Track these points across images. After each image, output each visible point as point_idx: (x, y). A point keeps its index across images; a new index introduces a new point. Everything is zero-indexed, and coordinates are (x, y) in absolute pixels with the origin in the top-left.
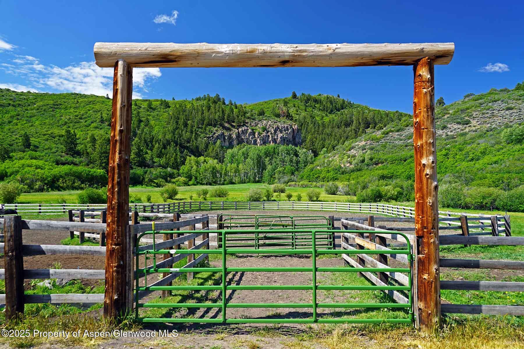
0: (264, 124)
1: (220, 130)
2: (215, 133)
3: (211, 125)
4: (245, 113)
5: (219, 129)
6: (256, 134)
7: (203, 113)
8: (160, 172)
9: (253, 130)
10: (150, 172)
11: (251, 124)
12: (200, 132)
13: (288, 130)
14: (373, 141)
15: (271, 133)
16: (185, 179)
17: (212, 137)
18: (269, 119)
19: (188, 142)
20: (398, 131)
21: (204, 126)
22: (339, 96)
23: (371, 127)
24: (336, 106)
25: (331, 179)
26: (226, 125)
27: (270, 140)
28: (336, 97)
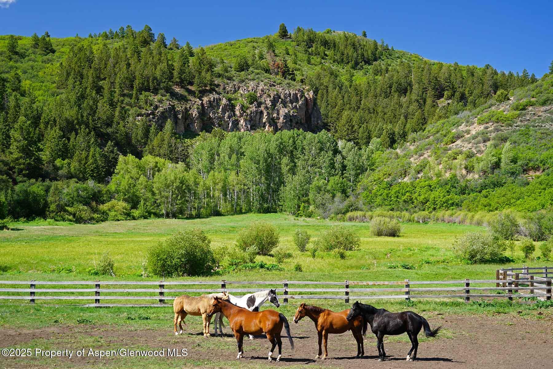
0: (250, 88)
1: (168, 100)
2: (157, 107)
3: (148, 90)
4: (211, 66)
5: (164, 98)
6: (237, 108)
7: (129, 65)
8: (77, 190)
9: (230, 100)
10: (57, 189)
11: (224, 89)
12: (127, 104)
13: (297, 100)
14: (500, 124)
15: (267, 108)
16: (124, 204)
17: (153, 113)
18: (258, 78)
19: (109, 125)
20: (544, 103)
21: (134, 92)
22: (365, 35)
23: (446, 96)
24: (363, 55)
25: (442, 206)
26: (178, 90)
27: (264, 120)
28: (360, 36)
